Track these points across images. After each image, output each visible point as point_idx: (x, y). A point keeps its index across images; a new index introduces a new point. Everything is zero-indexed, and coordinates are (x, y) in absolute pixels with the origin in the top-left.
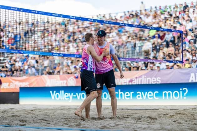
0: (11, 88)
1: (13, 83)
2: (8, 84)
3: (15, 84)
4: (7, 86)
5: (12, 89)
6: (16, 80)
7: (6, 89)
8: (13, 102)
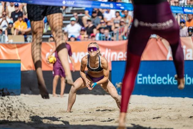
3: (103, 54)
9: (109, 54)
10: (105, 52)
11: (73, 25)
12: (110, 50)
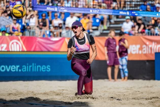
0: (144, 53)
1: (146, 45)
2: (138, 46)
3: (150, 46)
4: (138, 50)
5: (145, 55)
6: (151, 41)
7: (136, 54)
8: (147, 77)
9: (155, 46)
10: (152, 45)
11: (127, 22)
12: (156, 43)
